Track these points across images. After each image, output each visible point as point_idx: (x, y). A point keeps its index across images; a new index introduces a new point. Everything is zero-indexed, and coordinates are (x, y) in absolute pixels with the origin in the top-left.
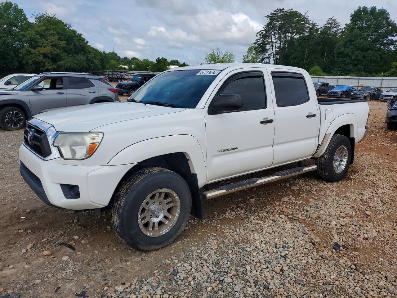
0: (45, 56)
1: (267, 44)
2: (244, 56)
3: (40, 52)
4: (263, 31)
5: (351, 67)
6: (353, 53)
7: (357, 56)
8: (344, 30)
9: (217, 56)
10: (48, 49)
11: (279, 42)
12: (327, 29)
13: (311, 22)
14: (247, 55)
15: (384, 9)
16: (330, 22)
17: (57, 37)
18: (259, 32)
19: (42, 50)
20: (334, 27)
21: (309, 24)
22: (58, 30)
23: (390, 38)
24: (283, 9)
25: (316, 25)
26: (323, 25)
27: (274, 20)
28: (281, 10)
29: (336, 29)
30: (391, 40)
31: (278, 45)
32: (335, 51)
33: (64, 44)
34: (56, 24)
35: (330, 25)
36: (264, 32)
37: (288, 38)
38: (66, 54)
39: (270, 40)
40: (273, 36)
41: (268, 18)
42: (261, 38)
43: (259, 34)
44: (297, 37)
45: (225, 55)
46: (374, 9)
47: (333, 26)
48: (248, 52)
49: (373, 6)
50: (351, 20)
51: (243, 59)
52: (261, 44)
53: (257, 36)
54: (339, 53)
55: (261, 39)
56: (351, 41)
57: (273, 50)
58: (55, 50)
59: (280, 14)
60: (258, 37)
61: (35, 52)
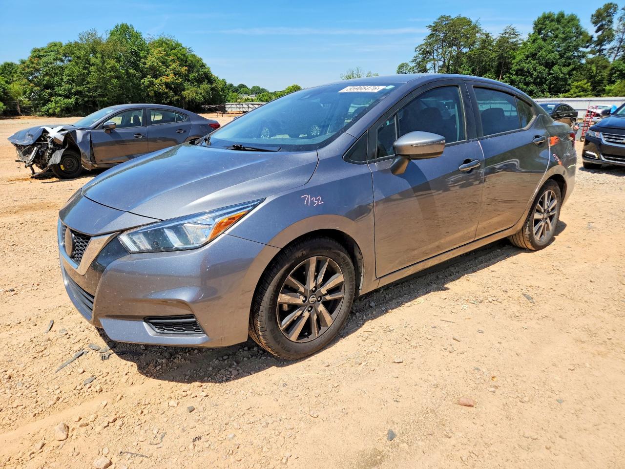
0: (167, 85)
1: (427, 62)
3: (164, 81)
4: (423, 45)
5: (532, 87)
6: (535, 70)
7: (540, 73)
8: (525, 40)
10: (170, 78)
11: (443, 59)
12: (503, 41)
13: (484, 32)
15: (574, 14)
16: (508, 31)
17: (178, 63)
18: (419, 46)
19: (164, 79)
20: (513, 38)
21: (481, 34)
22: (179, 55)
23: (581, 49)
24: (450, 16)
25: (490, 35)
26: (499, 35)
27: (436, 30)
28: (447, 18)
29: (515, 40)
30: (584, 53)
31: (441, 63)
32: (514, 67)
33: (186, 70)
34: (174, 49)
35: (507, 35)
36: (424, 47)
37: (454, 54)
38: (189, 83)
39: (431, 57)
40: (435, 52)
41: (430, 29)
42: (421, 54)
43: (418, 49)
44: (465, 50)
46: (562, 15)
47: (512, 36)
48: (397, 71)
49: (560, 11)
50: (534, 28)
52: (420, 62)
53: (415, 51)
54: (518, 70)
55: (420, 56)
56: (533, 56)
57: (435, 69)
58: (178, 79)
59: (444, 23)
60: (417, 53)
61: (158, 81)
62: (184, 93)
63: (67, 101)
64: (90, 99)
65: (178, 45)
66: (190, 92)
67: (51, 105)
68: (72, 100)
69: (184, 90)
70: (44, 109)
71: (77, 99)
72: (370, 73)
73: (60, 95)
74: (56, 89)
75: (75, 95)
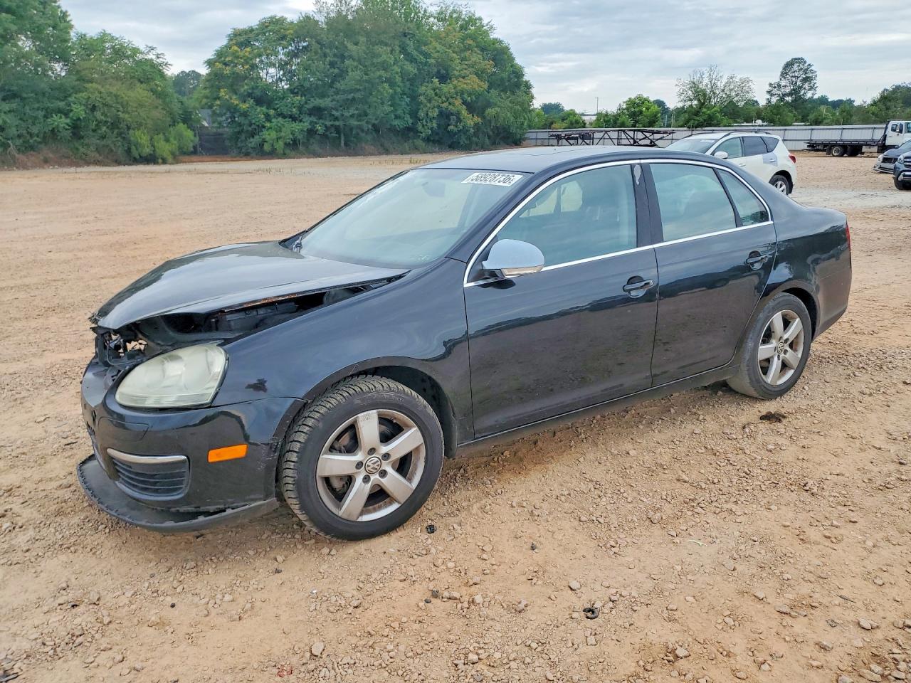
2: (771, 85)
9: (709, 86)
14: (778, 80)
45: (728, 83)
48: (782, 73)
51: (769, 92)
61: (447, 88)
62: (490, 111)
63: (297, 126)
64: (337, 123)
65: (472, 20)
66: (501, 109)
67: (269, 135)
68: (306, 125)
69: (489, 104)
70: (254, 141)
71: (311, 122)
72: (732, 78)
73: (284, 117)
74: (278, 103)
75: (310, 115)
